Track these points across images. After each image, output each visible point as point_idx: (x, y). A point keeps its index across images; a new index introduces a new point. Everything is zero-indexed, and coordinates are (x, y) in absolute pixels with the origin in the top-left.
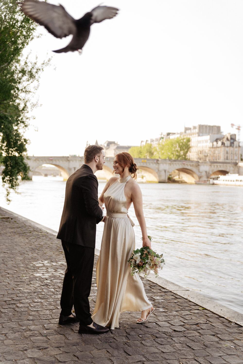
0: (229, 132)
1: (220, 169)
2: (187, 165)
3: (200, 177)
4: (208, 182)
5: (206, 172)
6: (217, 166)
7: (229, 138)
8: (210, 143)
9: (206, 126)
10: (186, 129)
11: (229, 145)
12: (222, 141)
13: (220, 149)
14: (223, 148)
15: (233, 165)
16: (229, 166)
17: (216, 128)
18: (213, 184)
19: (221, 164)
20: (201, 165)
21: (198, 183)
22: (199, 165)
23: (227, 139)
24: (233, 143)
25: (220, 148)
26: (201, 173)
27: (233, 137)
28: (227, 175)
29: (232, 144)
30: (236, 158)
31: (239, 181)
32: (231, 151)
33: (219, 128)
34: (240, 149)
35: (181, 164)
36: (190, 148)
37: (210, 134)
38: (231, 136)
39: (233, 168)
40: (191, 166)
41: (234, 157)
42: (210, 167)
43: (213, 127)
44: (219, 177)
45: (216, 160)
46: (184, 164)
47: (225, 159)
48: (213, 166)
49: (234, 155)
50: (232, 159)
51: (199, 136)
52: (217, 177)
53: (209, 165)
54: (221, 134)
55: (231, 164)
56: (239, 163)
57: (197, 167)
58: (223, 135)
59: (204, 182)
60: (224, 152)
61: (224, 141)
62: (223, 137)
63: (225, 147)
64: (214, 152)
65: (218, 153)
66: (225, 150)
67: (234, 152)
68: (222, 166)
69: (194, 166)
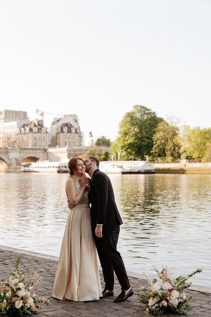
0: (36, 118)
1: (30, 156)
3: (9, 165)
4: (19, 170)
5: (16, 159)
6: (27, 152)
7: (37, 124)
8: (17, 129)
9: (12, 112)
11: (37, 131)
12: (29, 127)
14: (31, 135)
15: (43, 151)
16: (39, 152)
17: (22, 114)
18: (25, 172)
19: (30, 151)
20: (10, 152)
21: (7, 171)
22: (8, 152)
23: (35, 125)
24: (41, 129)
25: (28, 134)
26: (11, 160)
27: (41, 123)
28: (37, 161)
30: (44, 144)
31: (52, 167)
32: (39, 137)
33: (25, 113)
34: (48, 135)
37: (17, 120)
38: (38, 122)
39: (43, 154)
41: (42, 144)
42: (20, 153)
43: (19, 112)
44: (31, 164)
45: (25, 146)
47: (33, 145)
48: (22, 153)
49: (42, 141)
50: (40, 146)
51: (5, 121)
52: (28, 164)
53: (19, 152)
54: (28, 120)
55: (41, 150)
56: (48, 149)
57: (6, 154)
58: (30, 121)
59: (14, 170)
60: (32, 138)
61: (32, 127)
62: (30, 123)
63: (33, 133)
64: (22, 138)
65: (26, 139)
66: (33, 136)
67: (42, 138)
68: (32, 152)
69: (3, 153)
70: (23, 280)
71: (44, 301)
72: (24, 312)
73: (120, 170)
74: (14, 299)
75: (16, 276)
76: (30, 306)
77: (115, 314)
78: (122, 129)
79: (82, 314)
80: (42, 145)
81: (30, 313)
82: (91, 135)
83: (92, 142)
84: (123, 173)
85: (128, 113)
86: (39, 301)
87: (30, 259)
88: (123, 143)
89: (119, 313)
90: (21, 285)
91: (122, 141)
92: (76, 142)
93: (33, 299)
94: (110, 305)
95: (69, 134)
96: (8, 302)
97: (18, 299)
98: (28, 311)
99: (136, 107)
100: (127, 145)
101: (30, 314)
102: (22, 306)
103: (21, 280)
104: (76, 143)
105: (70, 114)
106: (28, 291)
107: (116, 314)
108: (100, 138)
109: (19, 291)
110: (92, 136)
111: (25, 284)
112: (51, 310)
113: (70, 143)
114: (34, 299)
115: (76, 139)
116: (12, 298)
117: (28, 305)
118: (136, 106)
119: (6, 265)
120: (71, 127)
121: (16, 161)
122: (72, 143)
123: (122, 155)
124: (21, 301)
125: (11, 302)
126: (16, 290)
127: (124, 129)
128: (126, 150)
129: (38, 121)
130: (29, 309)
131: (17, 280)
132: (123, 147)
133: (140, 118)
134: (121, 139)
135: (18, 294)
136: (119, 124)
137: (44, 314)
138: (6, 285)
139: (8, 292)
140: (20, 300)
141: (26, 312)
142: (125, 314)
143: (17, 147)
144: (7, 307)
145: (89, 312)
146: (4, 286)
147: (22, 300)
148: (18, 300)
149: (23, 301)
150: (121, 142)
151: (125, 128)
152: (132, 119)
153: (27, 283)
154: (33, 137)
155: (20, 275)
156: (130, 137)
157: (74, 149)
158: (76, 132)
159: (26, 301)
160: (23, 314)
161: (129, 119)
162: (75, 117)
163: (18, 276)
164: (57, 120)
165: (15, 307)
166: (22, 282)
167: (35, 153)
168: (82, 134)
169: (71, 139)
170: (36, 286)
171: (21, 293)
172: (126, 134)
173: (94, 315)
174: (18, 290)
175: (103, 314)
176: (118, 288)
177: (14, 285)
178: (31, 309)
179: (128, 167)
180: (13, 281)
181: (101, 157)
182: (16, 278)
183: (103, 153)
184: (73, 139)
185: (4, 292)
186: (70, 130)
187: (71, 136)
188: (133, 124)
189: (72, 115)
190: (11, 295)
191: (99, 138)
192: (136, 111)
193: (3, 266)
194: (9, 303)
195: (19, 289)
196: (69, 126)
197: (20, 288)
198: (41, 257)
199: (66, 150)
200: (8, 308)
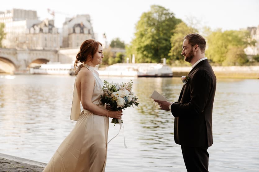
1: (40, 57)
2: (3, 53)
4: (28, 72)
5: (25, 61)
6: (37, 54)
7: (47, 24)
8: (26, 29)
9: (21, 11)
11: (47, 32)
12: (39, 26)
13: (38, 36)
14: (41, 35)
15: (53, 53)
16: (49, 54)
17: (31, 13)
18: (35, 74)
20: (19, 53)
21: (16, 73)
22: (16, 53)
25: (38, 34)
26: (20, 61)
27: (51, 23)
28: (48, 63)
29: (50, 30)
30: (55, 45)
31: (63, 69)
32: (49, 38)
33: (35, 13)
34: (59, 35)
36: (5, 34)
37: (26, 19)
38: (49, 22)
39: (53, 55)
40: (8, 54)
42: (29, 55)
43: (28, 11)
44: (40, 66)
45: (34, 47)
48: (32, 55)
49: (52, 42)
51: (14, 20)
52: (38, 66)
53: (28, 53)
54: (37, 20)
55: (51, 52)
56: (59, 50)
57: (14, 55)
59: (23, 72)
60: (42, 39)
61: (42, 27)
62: (41, 22)
63: (43, 33)
64: (32, 38)
65: (36, 39)
66: (43, 37)
67: (52, 39)
68: (42, 53)
69: (11, 54)
73: (136, 74)
78: (138, 31)
80: (52, 47)
82: (104, 36)
83: (106, 44)
84: (139, 76)
85: (145, 13)
88: (139, 45)
95: (82, 35)
99: (153, 7)
100: (143, 47)
110: (106, 37)
118: (154, 5)
120: (84, 27)
127: (141, 31)
128: (142, 53)
129: (49, 20)
132: (139, 49)
133: (158, 19)
134: (137, 41)
143: (27, 48)
150: (137, 43)
151: (141, 29)
152: (149, 19)
158: (89, 33)
161: (146, 19)
162: (87, 17)
164: (69, 20)
167: (45, 55)
168: (95, 35)
172: (142, 35)
179: (144, 70)
181: (116, 59)
183: (117, 55)
186: (83, 31)
187: (84, 37)
188: (150, 25)
189: (85, 15)
191: (113, 39)
192: (153, 11)
196: (82, 26)
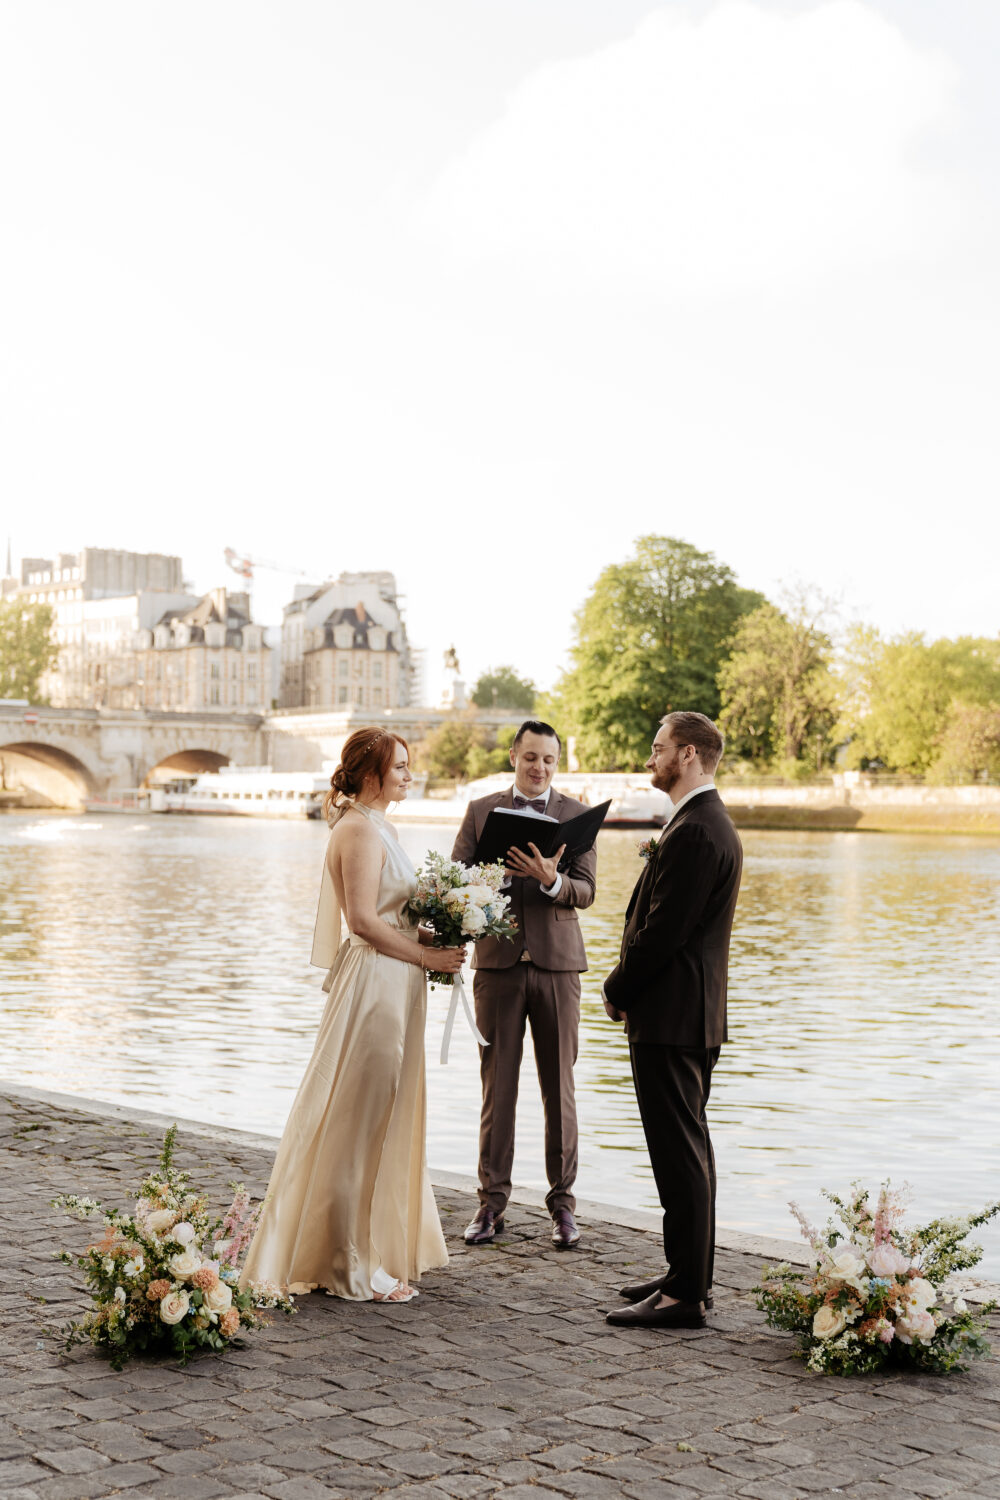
0: (221, 586)
1: (192, 745)
2: (45, 725)
3: (102, 783)
4: (143, 804)
5: (131, 758)
6: (177, 730)
7: (222, 610)
8: (139, 630)
9: (119, 557)
10: (32, 566)
11: (222, 641)
12: (190, 622)
13: (182, 658)
14: (195, 656)
15: (245, 728)
16: (230, 731)
17: (161, 565)
18: (168, 812)
19: (191, 725)
20: (108, 727)
21: (91, 808)
22: (97, 728)
24: (238, 632)
25: (185, 652)
26: (110, 761)
27: (238, 607)
28: (222, 769)
29: (234, 633)
30: (251, 695)
31: (284, 795)
32: (230, 666)
33: (173, 565)
34: (269, 656)
35: (19, 723)
36: (56, 650)
37: (139, 592)
38: (228, 601)
39: (246, 739)
40: (62, 733)
41: (242, 697)
42: (147, 734)
43: (148, 558)
44: (193, 782)
45: (169, 703)
46: (32, 723)
47: (206, 700)
48: (158, 734)
49: (242, 681)
50: (234, 703)
51: (88, 597)
52: (184, 780)
53: (143, 728)
54: (184, 594)
55: (238, 723)
56: (267, 717)
57: (89, 735)
58: (193, 596)
59: (124, 805)
60: (202, 671)
61: (200, 624)
62: (195, 604)
63: (206, 647)
64: (159, 669)
65: (177, 673)
66: (205, 661)
67: (242, 669)
68: (198, 730)
69: (76, 733)
70: (190, 1216)
71: (275, 1299)
72: (194, 1340)
74: (155, 1286)
75: (164, 1197)
76: (218, 1315)
77: (557, 1356)
78: (587, 639)
79: (425, 1355)
80: (242, 703)
81: (219, 1344)
82: (452, 662)
83: (455, 691)
85: (615, 570)
86: (252, 1299)
87: (208, 1153)
88: (588, 697)
89: (570, 1354)
90: (184, 1233)
91: (584, 686)
92: (388, 690)
93: (230, 1290)
94: (533, 1326)
95: (361, 655)
96: (133, 1297)
97: (173, 1286)
98: (210, 1337)
99: (649, 542)
100: (605, 704)
101: (217, 1350)
102: (188, 1316)
103: (184, 1216)
104: (388, 696)
105: (365, 569)
106: (212, 1259)
107: (560, 1359)
108: (490, 675)
109: (175, 1255)
110: (456, 664)
111: (200, 1228)
112: (299, 1338)
113: (365, 691)
114: (235, 1292)
115: (387, 679)
116: (147, 1282)
117: (209, 1311)
118: (650, 538)
119: (112, 1174)
120: (370, 624)
121: (132, 765)
122: (372, 693)
123: (584, 749)
124: (185, 1296)
125: (142, 1300)
126: (165, 1251)
127: (597, 639)
128: (604, 728)
129: (228, 596)
130: (212, 1327)
131: (167, 1215)
132: (589, 715)
133: (665, 593)
134: (583, 681)
135: (173, 1266)
136: (576, 615)
137: (272, 1349)
138: (124, 1233)
139: (133, 1260)
140: (179, 1290)
141: (201, 1338)
142: (595, 1357)
143: (137, 707)
144: (129, 1319)
145: (450, 1347)
146: (119, 1235)
147: (188, 1291)
148: (172, 1292)
149: (190, 1295)
150: (581, 692)
151: (601, 634)
152: (630, 592)
153: (206, 1224)
154: (205, 668)
155: (179, 1196)
156: (621, 670)
157: (381, 721)
158: (390, 647)
159: (203, 1296)
160: (193, 1347)
161: (618, 594)
162: (385, 581)
163: (173, 1201)
164: (310, 593)
165: (158, 1319)
166: (187, 1220)
167: (213, 734)
168: (414, 655)
169: (368, 678)
170: (243, 1240)
171: (186, 1265)
172: (603, 658)
173: (470, 1357)
174: (171, 1251)
175: (508, 1356)
176: (567, 1267)
177: (158, 1233)
178: (223, 1327)
180: (151, 1219)
181: (495, 757)
182: (165, 1206)
183: (503, 736)
184: (378, 675)
185: (116, 1261)
186: (366, 638)
187: (368, 665)
188: (634, 618)
189: (373, 574)
190: (142, 1269)
191: (487, 673)
192: (647, 562)
193: (100, 1176)
194: (136, 1302)
195: (176, 1248)
196: (361, 619)
197: (180, 1246)
198: (252, 1145)
199: (345, 724)
200: (131, 1322)
